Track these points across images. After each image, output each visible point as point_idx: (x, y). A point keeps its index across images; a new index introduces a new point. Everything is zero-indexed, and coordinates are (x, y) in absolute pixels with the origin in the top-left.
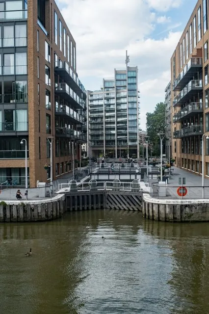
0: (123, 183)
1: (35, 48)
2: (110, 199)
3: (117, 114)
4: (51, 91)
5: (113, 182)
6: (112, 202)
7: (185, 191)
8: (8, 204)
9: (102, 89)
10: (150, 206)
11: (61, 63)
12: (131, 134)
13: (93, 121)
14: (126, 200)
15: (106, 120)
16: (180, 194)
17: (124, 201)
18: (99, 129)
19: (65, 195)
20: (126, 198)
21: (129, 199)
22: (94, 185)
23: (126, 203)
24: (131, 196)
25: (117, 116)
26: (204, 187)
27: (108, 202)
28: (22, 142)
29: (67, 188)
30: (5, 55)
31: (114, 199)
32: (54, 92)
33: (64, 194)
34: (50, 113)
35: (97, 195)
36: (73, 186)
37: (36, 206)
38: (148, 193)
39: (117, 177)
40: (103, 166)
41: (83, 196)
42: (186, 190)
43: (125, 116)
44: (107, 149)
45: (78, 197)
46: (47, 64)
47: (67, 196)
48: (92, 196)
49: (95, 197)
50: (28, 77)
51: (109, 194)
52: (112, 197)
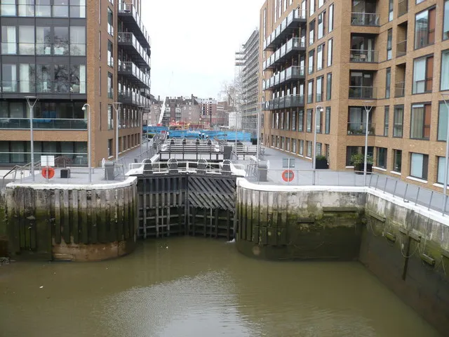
0: (210, 163)
2: (194, 184)
4: (113, 42)
5: (197, 163)
6: (196, 187)
7: (291, 176)
10: (249, 193)
11: (125, 6)
14: (214, 186)
16: (285, 179)
17: (212, 186)
19: (138, 178)
21: (219, 184)
22: (173, 166)
23: (214, 188)
24: (222, 180)
27: (192, 188)
28: (84, 108)
29: (137, 170)
31: (199, 184)
32: (116, 43)
33: (136, 177)
34: (112, 71)
35: (177, 179)
36: (148, 167)
37: (103, 192)
38: (242, 177)
40: (172, 143)
41: (160, 180)
42: (294, 174)
45: (154, 180)
46: (109, 6)
47: (140, 179)
49: (175, 181)
50: (88, 22)
51: (193, 177)
52: (196, 181)
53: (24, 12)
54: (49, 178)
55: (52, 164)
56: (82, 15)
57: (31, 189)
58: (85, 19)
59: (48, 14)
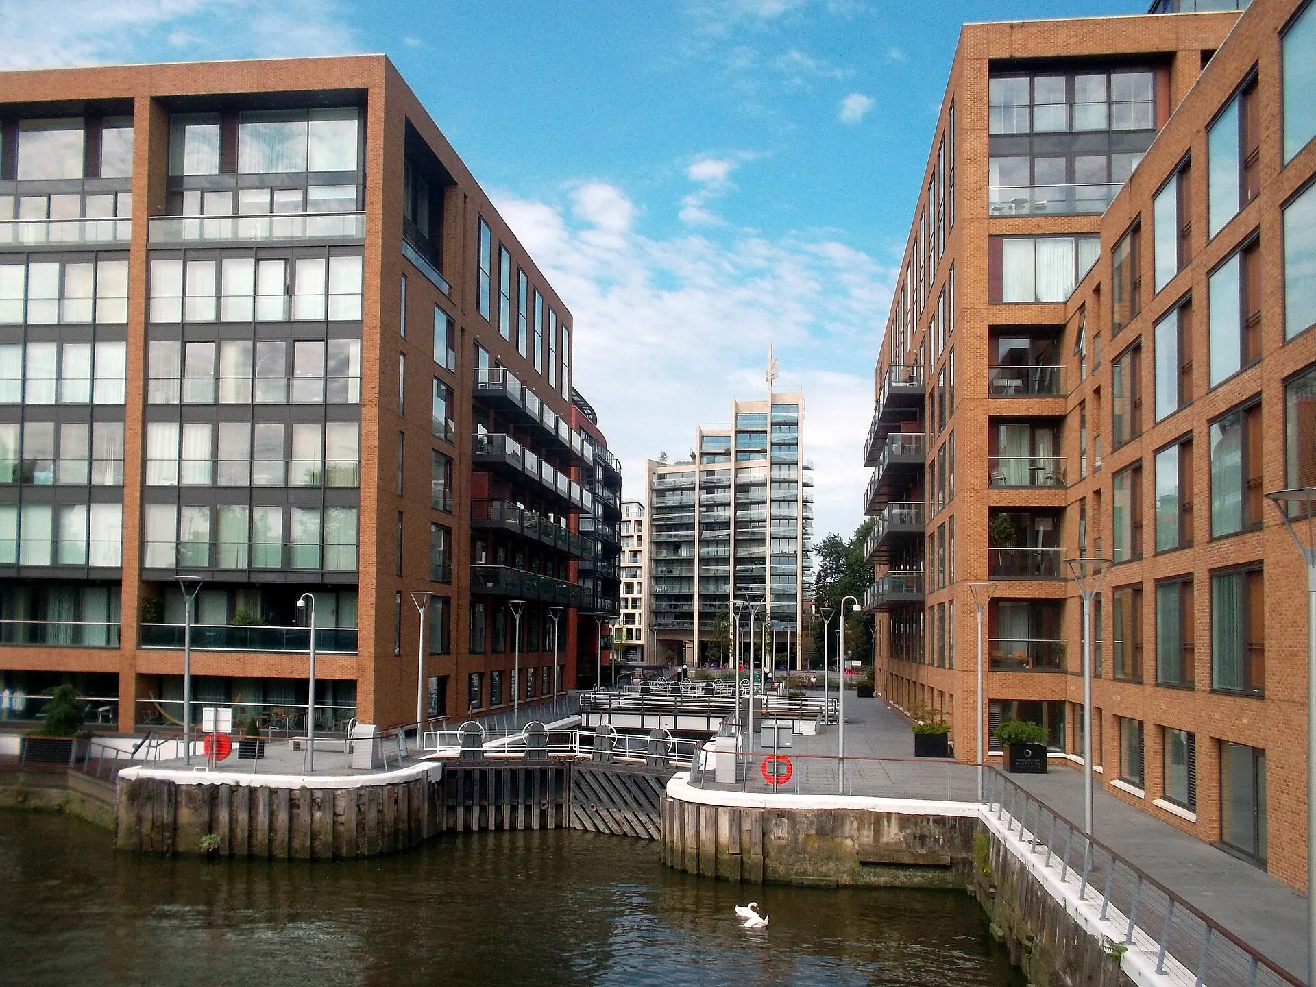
0: (628, 737)
1: (384, 327)
2: (584, 785)
3: (736, 533)
4: (455, 457)
5: (594, 734)
6: (588, 792)
7: (784, 770)
8: (243, 784)
9: (693, 456)
10: (677, 808)
12: (778, 596)
13: (664, 554)
14: (629, 790)
15: (704, 550)
17: (624, 793)
18: (681, 579)
19: (444, 765)
20: (628, 782)
21: (639, 787)
22: (536, 740)
23: (629, 799)
24: (644, 777)
25: (736, 541)
26: (842, 759)
27: (580, 796)
28: (300, 603)
30: (297, 344)
31: (595, 786)
32: (467, 459)
33: (441, 763)
34: (449, 521)
35: (543, 773)
36: (471, 739)
39: (666, 723)
41: (499, 773)
42: (790, 765)
43: (762, 541)
44: (705, 639)
45: (484, 774)
46: (442, 375)
47: (450, 770)
48: (528, 773)
49: (536, 778)
50: (365, 412)
51: (582, 769)
52: (588, 777)
53: (231, 395)
54: (218, 759)
55: (226, 726)
56: (353, 397)
57: (170, 784)
58: (360, 405)
59: (278, 397)
